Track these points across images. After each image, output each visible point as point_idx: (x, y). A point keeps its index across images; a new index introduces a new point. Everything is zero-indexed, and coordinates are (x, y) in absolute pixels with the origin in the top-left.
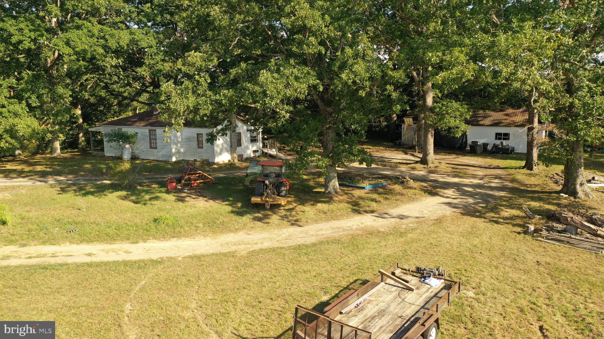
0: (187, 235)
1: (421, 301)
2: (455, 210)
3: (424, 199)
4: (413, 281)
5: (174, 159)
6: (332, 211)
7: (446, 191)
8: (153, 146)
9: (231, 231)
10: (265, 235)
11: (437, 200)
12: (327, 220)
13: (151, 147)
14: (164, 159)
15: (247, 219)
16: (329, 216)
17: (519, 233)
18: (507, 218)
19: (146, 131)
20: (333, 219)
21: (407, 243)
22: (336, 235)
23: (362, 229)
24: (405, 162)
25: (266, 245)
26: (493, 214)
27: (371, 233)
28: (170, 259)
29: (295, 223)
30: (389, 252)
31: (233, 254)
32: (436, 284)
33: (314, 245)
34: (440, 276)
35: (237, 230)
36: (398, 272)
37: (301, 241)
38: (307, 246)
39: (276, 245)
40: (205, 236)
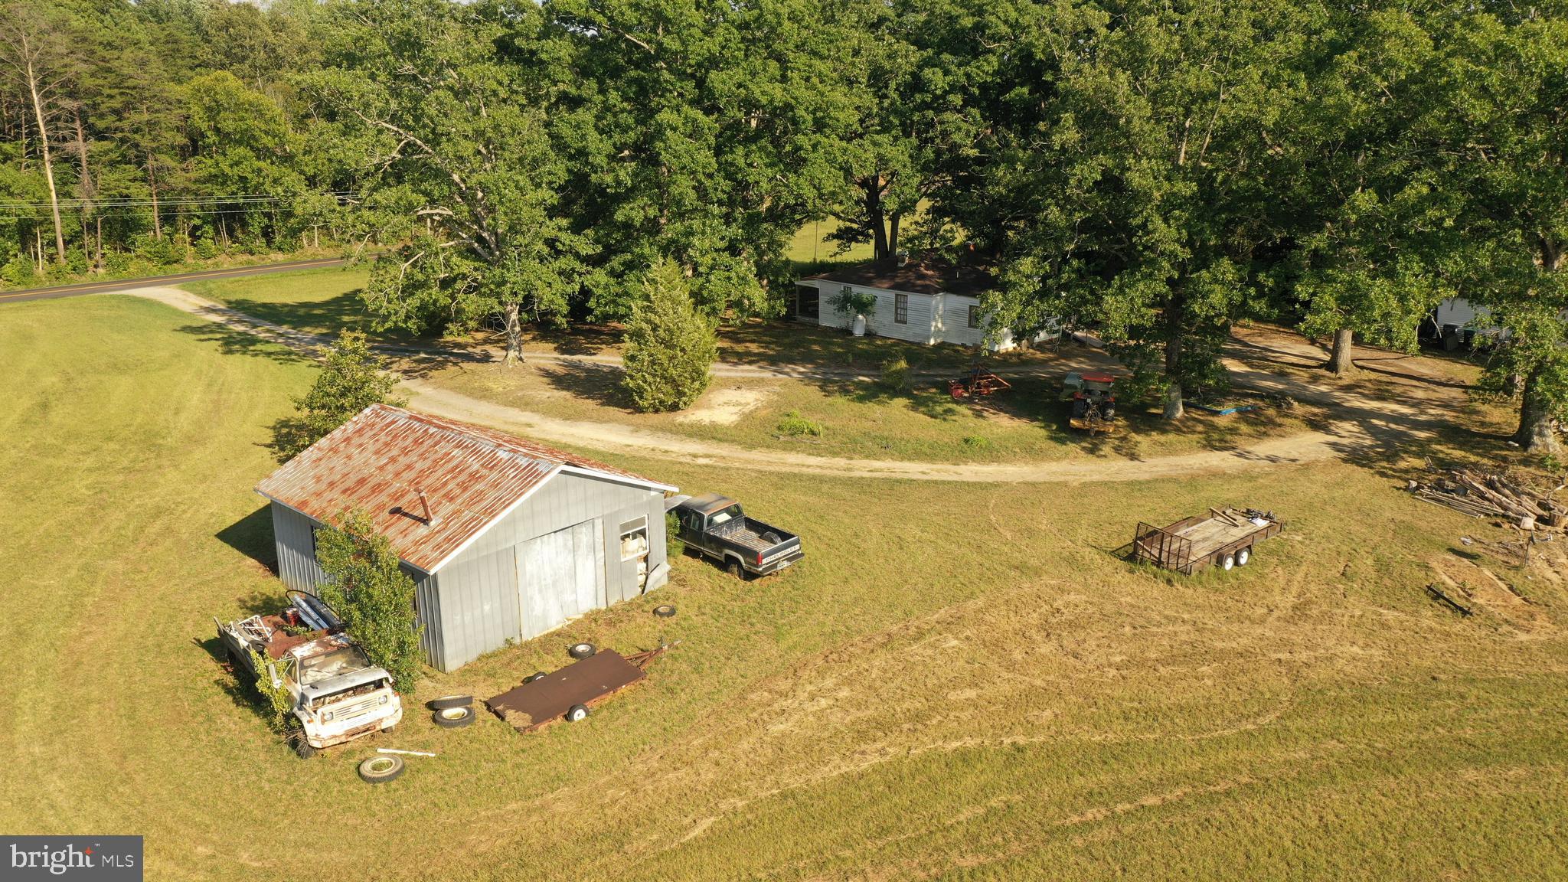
0: (1007, 461)
1: (1242, 535)
2: (1336, 454)
3: (1301, 434)
4: (1240, 520)
5: (932, 342)
6: (1171, 444)
7: (1340, 424)
8: (901, 320)
9: (1053, 460)
10: (1092, 466)
11: (1320, 437)
12: (1164, 455)
13: (897, 321)
14: (917, 340)
15: (1072, 447)
16: (1168, 450)
17: (1399, 489)
18: (1401, 471)
19: (891, 295)
20: (1170, 453)
21: (1255, 488)
22: (1173, 473)
23: (1206, 469)
24: (1303, 361)
25: (1096, 478)
26: (1385, 464)
27: (1215, 474)
28: (1007, 483)
29: (1133, 457)
30: (1231, 495)
31: (1065, 484)
32: (1261, 523)
33: (1148, 482)
34: (1268, 517)
35: (1059, 459)
36: (1229, 512)
37: (1134, 477)
38: (1140, 483)
39: (1107, 479)
40: (1027, 463)
